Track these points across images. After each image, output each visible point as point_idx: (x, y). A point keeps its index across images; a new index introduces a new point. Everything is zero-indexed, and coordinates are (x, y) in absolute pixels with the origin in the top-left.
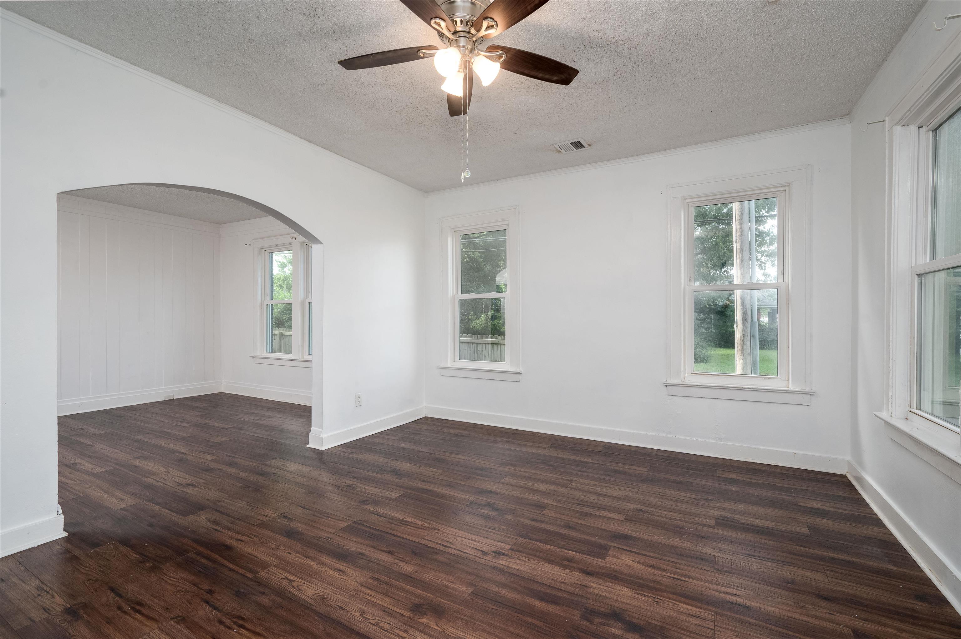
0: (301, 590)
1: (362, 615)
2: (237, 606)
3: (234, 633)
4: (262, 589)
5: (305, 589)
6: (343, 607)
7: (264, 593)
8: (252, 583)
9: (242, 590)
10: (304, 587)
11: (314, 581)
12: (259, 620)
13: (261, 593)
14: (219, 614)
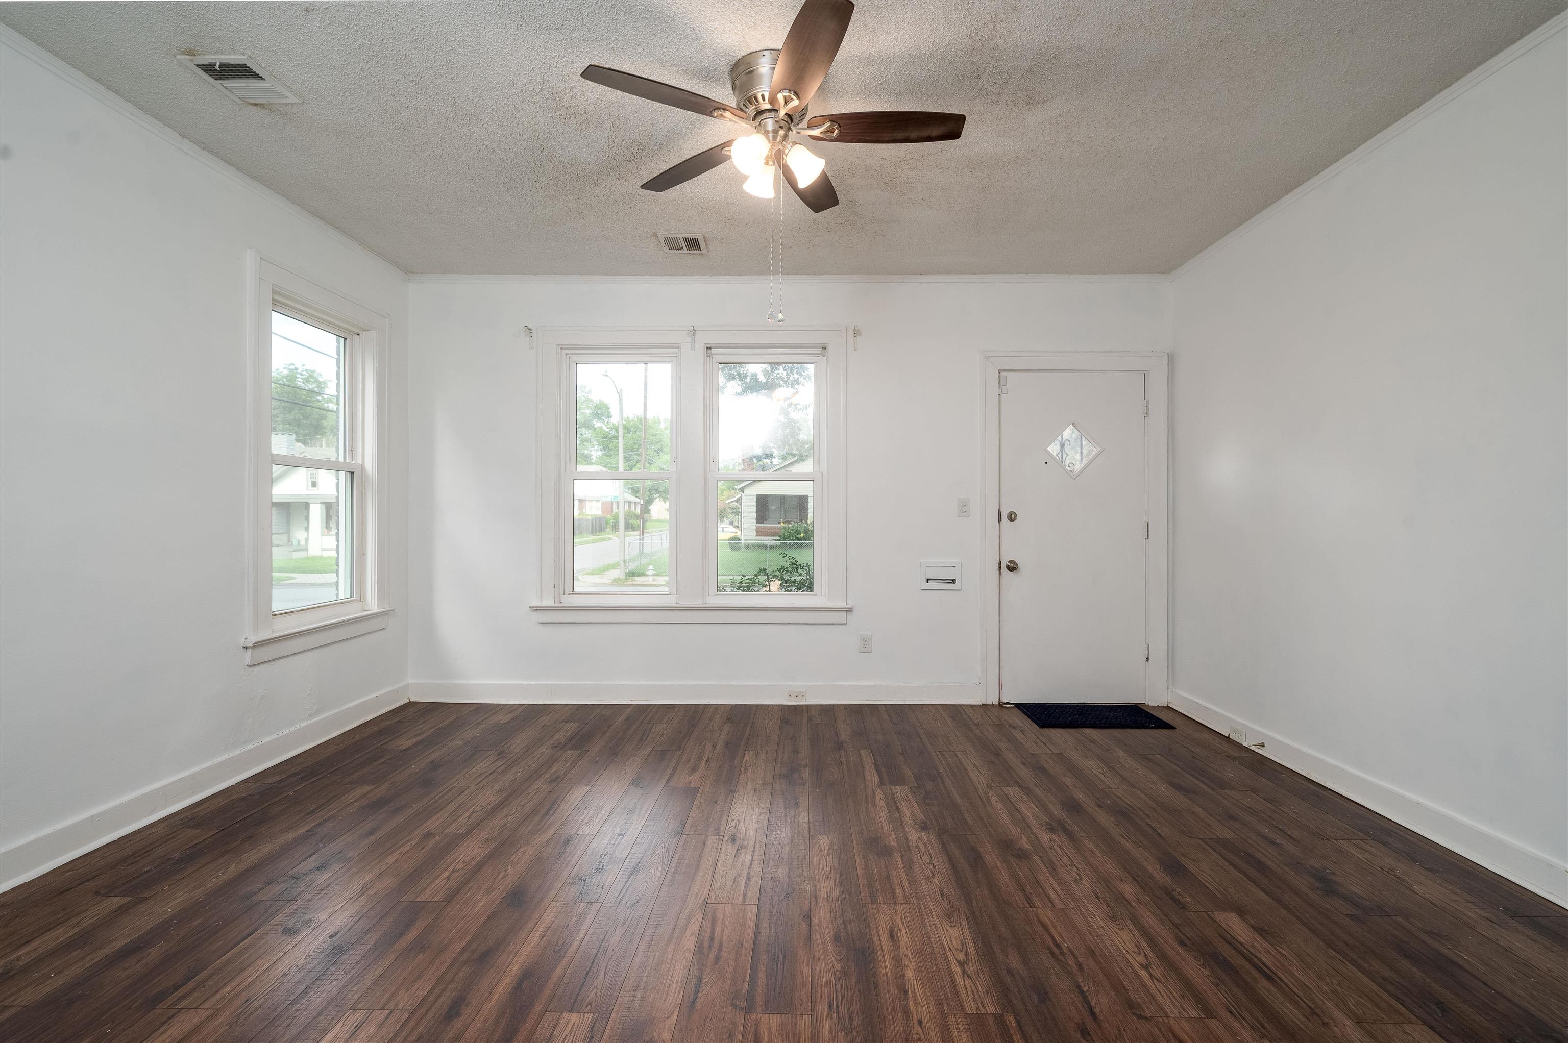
0: (962, 943)
1: (933, 876)
2: (1052, 976)
3: (1068, 943)
4: (1008, 979)
5: (956, 940)
6: (940, 894)
7: (1008, 971)
8: (1015, 1001)
9: (1035, 997)
10: (956, 944)
11: (936, 943)
12: (1033, 939)
13: (1012, 975)
14: (1080, 981)
